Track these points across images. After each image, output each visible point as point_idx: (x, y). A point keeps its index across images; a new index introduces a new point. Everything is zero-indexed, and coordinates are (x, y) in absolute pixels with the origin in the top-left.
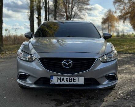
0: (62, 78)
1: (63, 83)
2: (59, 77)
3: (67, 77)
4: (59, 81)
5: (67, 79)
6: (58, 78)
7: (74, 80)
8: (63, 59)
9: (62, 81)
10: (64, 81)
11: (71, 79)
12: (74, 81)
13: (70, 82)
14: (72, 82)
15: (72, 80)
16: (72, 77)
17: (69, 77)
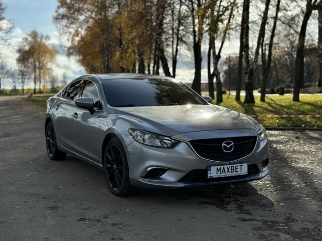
0: (222, 167)
1: (223, 175)
2: (219, 167)
3: (228, 166)
4: (219, 173)
5: (228, 169)
6: (217, 168)
7: (236, 168)
8: (223, 140)
9: (223, 172)
10: (225, 172)
11: (232, 168)
12: (237, 170)
13: (232, 172)
14: (235, 173)
15: (235, 169)
16: (234, 166)
17: (230, 166)
